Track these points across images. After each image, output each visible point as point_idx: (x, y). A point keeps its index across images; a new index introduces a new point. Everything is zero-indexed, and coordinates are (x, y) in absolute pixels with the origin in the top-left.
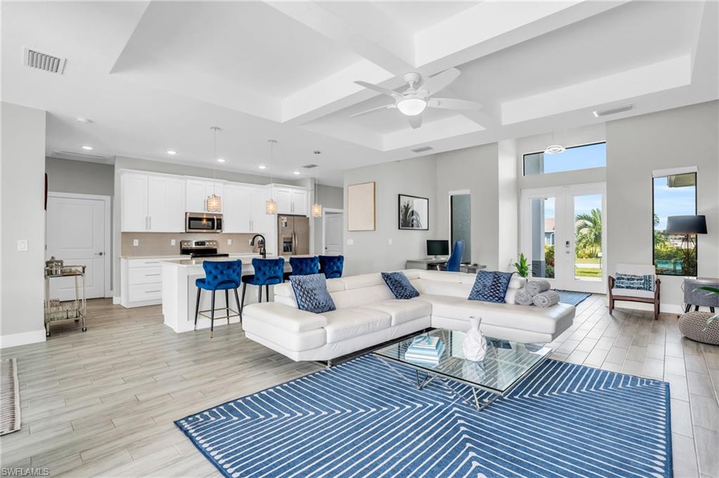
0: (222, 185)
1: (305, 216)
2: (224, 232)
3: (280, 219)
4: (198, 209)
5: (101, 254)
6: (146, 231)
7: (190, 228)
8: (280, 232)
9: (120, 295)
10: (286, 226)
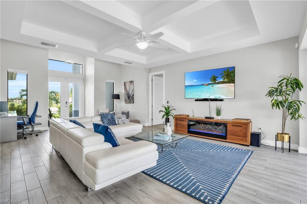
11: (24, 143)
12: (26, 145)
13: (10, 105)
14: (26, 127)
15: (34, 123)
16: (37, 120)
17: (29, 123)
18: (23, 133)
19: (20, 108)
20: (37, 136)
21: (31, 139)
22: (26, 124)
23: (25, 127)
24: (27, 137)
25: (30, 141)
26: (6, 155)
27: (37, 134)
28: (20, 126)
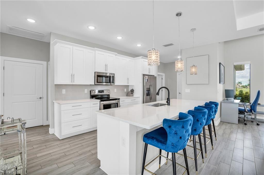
0: (114, 56)
1: (154, 76)
2: (115, 84)
3: (144, 77)
4: (101, 70)
5: (41, 98)
6: (72, 84)
7: (97, 82)
8: (145, 85)
9: (54, 128)
10: (147, 81)
11: (243, 129)
12: (244, 132)
13: (239, 91)
14: (247, 114)
15: (254, 112)
16: (258, 109)
17: (249, 111)
18: (244, 119)
19: (247, 95)
20: (258, 126)
21: (250, 127)
22: (247, 111)
23: (245, 114)
24: (247, 123)
25: (249, 128)
26: (226, 134)
27: (259, 123)
28: (241, 112)
